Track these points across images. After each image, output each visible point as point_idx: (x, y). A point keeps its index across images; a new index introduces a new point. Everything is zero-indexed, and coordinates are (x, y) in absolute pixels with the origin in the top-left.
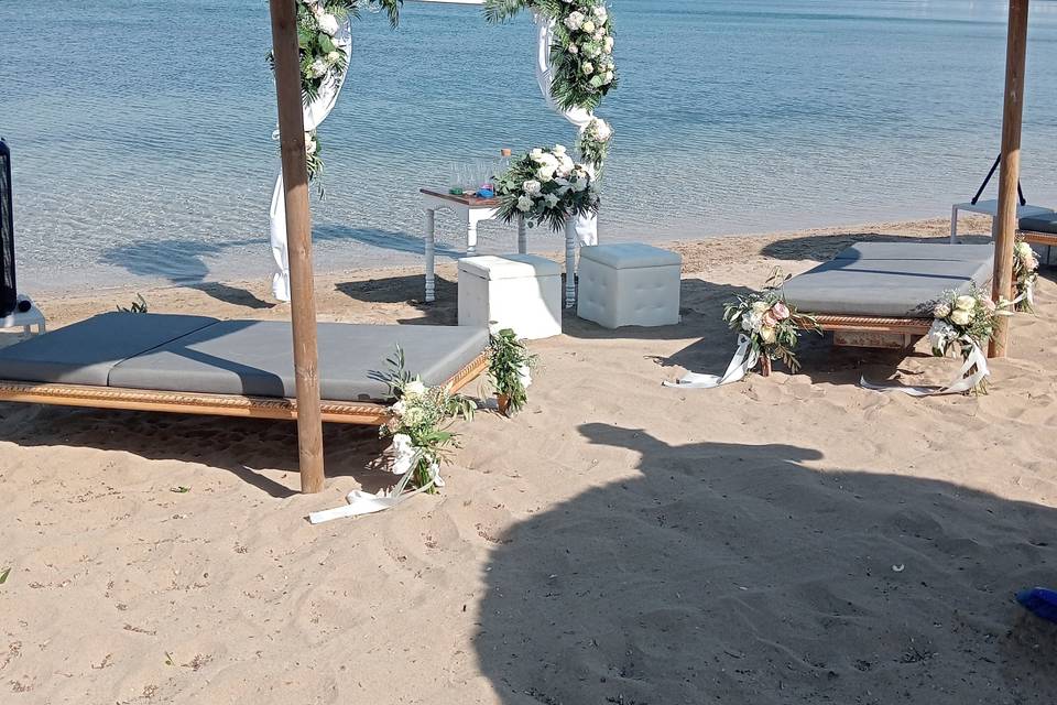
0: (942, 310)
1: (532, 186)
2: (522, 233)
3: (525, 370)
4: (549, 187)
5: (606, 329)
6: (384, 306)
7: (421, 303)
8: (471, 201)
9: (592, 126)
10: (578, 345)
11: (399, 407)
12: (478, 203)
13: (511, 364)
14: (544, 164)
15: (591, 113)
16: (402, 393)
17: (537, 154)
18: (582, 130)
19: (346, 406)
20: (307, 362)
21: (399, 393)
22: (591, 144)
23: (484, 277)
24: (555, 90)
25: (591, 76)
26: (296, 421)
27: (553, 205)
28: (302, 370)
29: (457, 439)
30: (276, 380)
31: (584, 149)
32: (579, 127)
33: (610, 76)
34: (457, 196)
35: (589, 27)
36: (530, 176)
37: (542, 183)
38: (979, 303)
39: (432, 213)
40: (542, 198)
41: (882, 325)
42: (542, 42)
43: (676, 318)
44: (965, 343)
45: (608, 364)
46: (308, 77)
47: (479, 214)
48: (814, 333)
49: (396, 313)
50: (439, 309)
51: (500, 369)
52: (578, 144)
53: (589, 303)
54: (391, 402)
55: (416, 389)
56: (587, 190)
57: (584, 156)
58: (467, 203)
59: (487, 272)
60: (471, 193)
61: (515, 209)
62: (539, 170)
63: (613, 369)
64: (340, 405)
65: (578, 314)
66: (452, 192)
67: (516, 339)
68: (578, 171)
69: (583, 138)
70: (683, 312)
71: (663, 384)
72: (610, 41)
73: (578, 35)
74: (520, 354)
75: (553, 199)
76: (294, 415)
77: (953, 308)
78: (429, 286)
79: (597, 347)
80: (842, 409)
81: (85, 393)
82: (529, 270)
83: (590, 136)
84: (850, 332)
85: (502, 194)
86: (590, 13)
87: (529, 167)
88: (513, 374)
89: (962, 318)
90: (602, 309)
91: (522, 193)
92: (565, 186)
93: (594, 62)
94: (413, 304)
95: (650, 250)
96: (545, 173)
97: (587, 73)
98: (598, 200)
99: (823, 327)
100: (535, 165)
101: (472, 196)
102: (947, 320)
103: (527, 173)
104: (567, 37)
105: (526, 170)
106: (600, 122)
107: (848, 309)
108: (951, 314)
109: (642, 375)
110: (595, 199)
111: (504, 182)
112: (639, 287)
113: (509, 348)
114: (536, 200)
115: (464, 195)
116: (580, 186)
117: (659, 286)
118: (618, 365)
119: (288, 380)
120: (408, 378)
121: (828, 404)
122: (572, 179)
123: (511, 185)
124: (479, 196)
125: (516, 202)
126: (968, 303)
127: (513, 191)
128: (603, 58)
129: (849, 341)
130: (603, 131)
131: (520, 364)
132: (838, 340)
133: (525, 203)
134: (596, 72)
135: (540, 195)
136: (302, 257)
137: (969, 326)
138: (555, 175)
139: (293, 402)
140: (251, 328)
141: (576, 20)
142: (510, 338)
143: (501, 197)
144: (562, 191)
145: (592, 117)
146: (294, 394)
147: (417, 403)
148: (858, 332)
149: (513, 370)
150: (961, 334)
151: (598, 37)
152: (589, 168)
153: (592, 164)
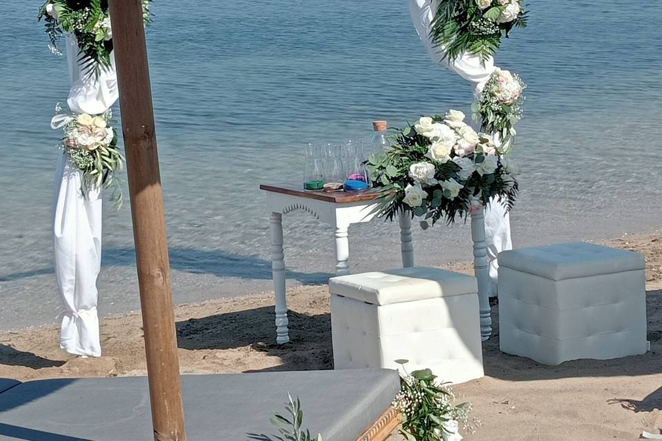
1: (422, 170)
2: (406, 237)
3: (451, 425)
4: (446, 170)
5: (545, 366)
6: (220, 354)
7: (271, 347)
8: (338, 197)
9: (494, 81)
10: (510, 391)
12: (349, 199)
13: (433, 417)
14: (436, 138)
17: (425, 126)
18: (481, 87)
20: (172, 426)
22: (495, 107)
23: (370, 301)
24: (438, 32)
25: (486, 11)
27: (454, 195)
31: (484, 115)
33: (514, 9)
34: (315, 191)
36: (418, 157)
37: (436, 164)
39: (278, 217)
40: (439, 187)
43: (643, 346)
45: (558, 414)
46: (97, 39)
47: (349, 216)
49: (239, 362)
50: (298, 353)
51: (419, 426)
52: (476, 108)
53: (517, 332)
56: (498, 172)
57: (485, 125)
58: (333, 200)
59: (374, 294)
60: (334, 185)
61: (400, 203)
62: (431, 148)
63: (568, 421)
65: (503, 347)
66: (308, 187)
67: (437, 383)
68: (484, 146)
69: (482, 99)
70: (652, 337)
71: (641, 436)
74: (445, 404)
75: (453, 187)
78: (281, 321)
79: (538, 391)
82: (433, 287)
83: (492, 95)
85: (381, 184)
87: (416, 145)
88: (437, 431)
90: (536, 337)
91: (411, 181)
92: (467, 168)
94: (261, 349)
95: (598, 250)
96: (440, 152)
97: (482, 6)
98: (516, 186)
100: (424, 141)
101: (337, 190)
103: (413, 153)
105: (412, 149)
106: (506, 74)
109: (608, 426)
110: (512, 184)
111: (382, 168)
112: (587, 304)
113: (427, 395)
114: (430, 190)
115: (325, 190)
116: (489, 167)
117: (615, 301)
118: (574, 415)
122: (476, 156)
123: (393, 172)
124: (347, 189)
125: (402, 195)
127: (395, 179)
130: (510, 86)
131: (446, 416)
133: (414, 194)
135: (435, 182)
136: (159, 281)
138: (453, 154)
140: (67, 388)
142: (429, 380)
143: (379, 189)
144: (465, 174)
149: (437, 426)
152: (495, 140)
153: (497, 134)
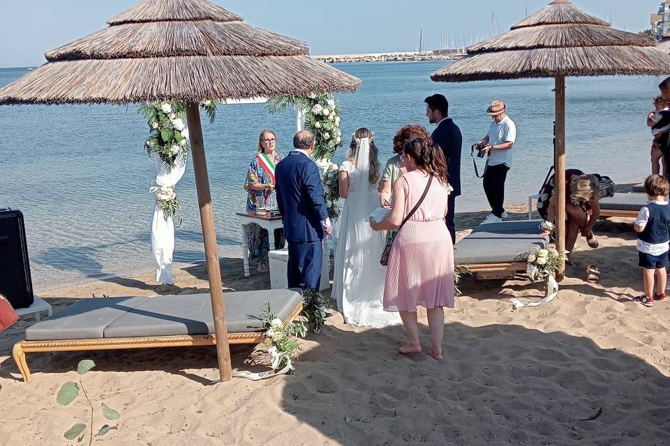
0: (532, 258)
9: (331, 168)
11: (270, 333)
13: (316, 306)
15: (329, 161)
16: (270, 325)
19: (240, 335)
20: (220, 314)
21: (268, 325)
25: (329, 140)
26: (216, 345)
28: (217, 318)
29: (300, 346)
30: (203, 325)
32: (323, 169)
33: (339, 140)
35: (326, 112)
38: (550, 253)
41: (503, 267)
42: (299, 121)
44: (545, 273)
48: (468, 275)
54: (266, 330)
55: (276, 322)
58: (267, 219)
64: (236, 335)
72: (338, 119)
73: (320, 117)
74: (320, 300)
76: (215, 342)
77: (537, 256)
78: (246, 267)
80: (486, 312)
81: (92, 343)
84: (485, 272)
86: (325, 104)
89: (542, 261)
93: (330, 132)
97: (326, 138)
99: (472, 270)
102: (533, 263)
104: (313, 119)
106: (335, 166)
107: (484, 261)
108: (536, 259)
119: (210, 325)
120: (271, 318)
121: (478, 310)
126: (544, 253)
128: (334, 130)
129: (485, 277)
131: (320, 305)
132: (479, 277)
134: (331, 138)
137: (546, 265)
139: (214, 336)
141: (318, 109)
145: (330, 163)
146: (214, 332)
147: (278, 329)
148: (490, 272)
150: (543, 269)
151: (331, 118)
